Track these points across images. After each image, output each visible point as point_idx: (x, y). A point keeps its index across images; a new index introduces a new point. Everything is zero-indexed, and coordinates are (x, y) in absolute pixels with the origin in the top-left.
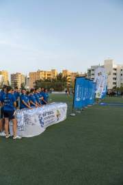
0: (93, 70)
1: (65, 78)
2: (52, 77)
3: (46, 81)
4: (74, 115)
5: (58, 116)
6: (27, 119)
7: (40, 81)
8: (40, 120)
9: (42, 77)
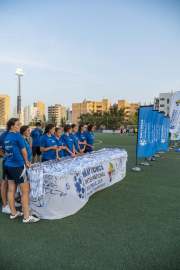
0: (163, 99)
1: (122, 110)
2: (103, 109)
3: (95, 115)
4: (138, 169)
5: (110, 173)
6: (49, 184)
7: (87, 115)
8: (78, 185)
9: (89, 109)
